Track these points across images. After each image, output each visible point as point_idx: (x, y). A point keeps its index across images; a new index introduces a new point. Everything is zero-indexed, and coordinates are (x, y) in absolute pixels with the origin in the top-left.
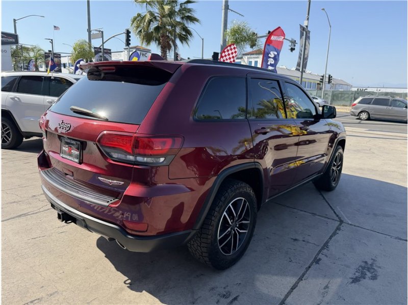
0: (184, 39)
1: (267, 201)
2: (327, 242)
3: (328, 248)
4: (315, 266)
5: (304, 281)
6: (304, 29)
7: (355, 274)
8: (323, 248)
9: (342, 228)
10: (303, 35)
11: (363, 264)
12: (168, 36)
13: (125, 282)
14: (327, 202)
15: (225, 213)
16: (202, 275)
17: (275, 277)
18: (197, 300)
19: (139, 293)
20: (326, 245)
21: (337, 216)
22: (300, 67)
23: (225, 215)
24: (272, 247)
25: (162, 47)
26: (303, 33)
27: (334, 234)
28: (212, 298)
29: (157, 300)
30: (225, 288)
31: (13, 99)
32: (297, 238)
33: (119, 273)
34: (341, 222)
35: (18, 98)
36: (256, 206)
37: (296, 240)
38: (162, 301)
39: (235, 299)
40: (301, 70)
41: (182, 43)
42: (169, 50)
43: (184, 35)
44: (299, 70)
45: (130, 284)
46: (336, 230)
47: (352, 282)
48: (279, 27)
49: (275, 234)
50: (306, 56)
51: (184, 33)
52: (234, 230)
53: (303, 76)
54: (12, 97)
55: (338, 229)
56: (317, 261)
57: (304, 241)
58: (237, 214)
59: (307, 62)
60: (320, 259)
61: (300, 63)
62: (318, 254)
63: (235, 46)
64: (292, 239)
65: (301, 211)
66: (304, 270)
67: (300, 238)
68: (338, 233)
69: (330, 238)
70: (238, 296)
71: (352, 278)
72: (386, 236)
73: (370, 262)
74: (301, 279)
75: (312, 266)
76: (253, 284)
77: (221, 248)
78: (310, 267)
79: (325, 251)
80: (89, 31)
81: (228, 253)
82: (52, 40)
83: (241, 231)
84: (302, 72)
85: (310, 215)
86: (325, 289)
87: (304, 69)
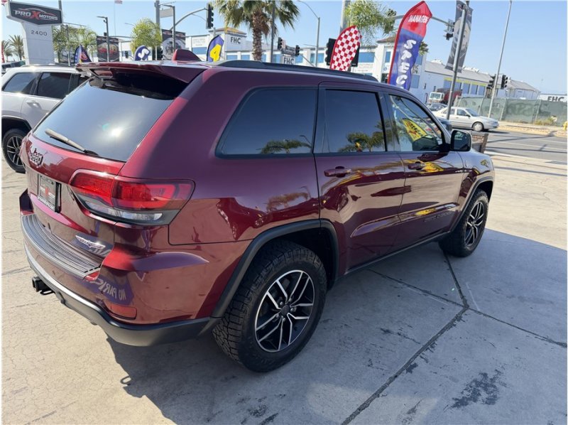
0: (286, 18)
1: (346, 273)
2: (435, 338)
3: (432, 347)
4: (405, 375)
5: (380, 399)
6: (462, 6)
7: (462, 393)
8: (425, 348)
9: (464, 317)
10: (461, 16)
11: (479, 378)
12: (265, 15)
13: (122, 382)
14: (453, 274)
15: (267, 293)
16: (234, 377)
17: (339, 389)
18: (214, 416)
19: (137, 399)
20: (431, 344)
21: (463, 297)
22: (453, 63)
23: (267, 296)
24: (348, 341)
25: (254, 31)
26: (461, 12)
27: (451, 325)
28: (237, 415)
29: (158, 411)
30: (260, 400)
31: (30, 104)
32: (391, 328)
33: (119, 365)
34: (466, 307)
35: (38, 104)
36: (324, 281)
37: (387, 332)
38: (166, 414)
39: (271, 419)
40: (454, 69)
41: (284, 23)
42: (266, 35)
43: (288, 13)
44: (451, 69)
45: (129, 384)
46: (454, 320)
47: (454, 406)
48: (423, 2)
49: (358, 320)
50: (463, 48)
51: (287, 10)
52: (285, 316)
53: (457, 75)
54: (29, 101)
55: (458, 318)
56: (410, 367)
57: (399, 334)
58: (289, 294)
59: (464, 56)
60: (415, 365)
61: (454, 58)
62: (415, 357)
63: (356, 29)
64: (382, 329)
65: (409, 286)
66: (386, 380)
67: (395, 329)
68: (455, 325)
69: (442, 332)
70: (274, 415)
71: (456, 399)
72: (528, 334)
73: (491, 376)
74: (377, 395)
75: (400, 376)
76: (304, 397)
77: (261, 343)
78: (396, 376)
79: (427, 353)
80: (157, 5)
81: (275, 349)
82: (107, 18)
83: (296, 318)
84: (456, 73)
85: (421, 292)
86: (409, 413)
87: (459, 68)
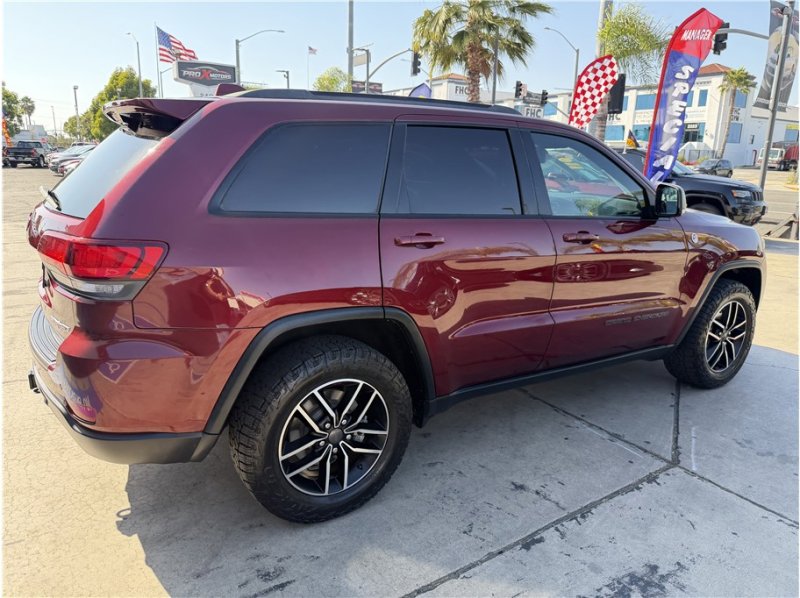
0: (516, 52)
2: (594, 505)
3: (583, 516)
4: (519, 553)
5: (457, 582)
6: (782, 10)
7: (599, 590)
8: (572, 517)
9: (662, 478)
10: (781, 24)
11: (640, 571)
12: (486, 51)
13: (118, 515)
14: (677, 412)
15: (298, 408)
16: (261, 525)
17: (403, 560)
18: (208, 572)
19: (125, 537)
20: (584, 512)
21: (676, 448)
22: (769, 98)
23: (298, 412)
24: (451, 495)
25: (470, 73)
26: (782, 20)
27: (635, 487)
28: (239, 575)
29: (142, 555)
30: (280, 560)
32: (529, 484)
34: (675, 462)
37: (521, 487)
38: (149, 561)
39: (282, 586)
40: (771, 107)
41: (512, 57)
43: (518, 45)
44: (766, 107)
45: (125, 518)
46: (641, 481)
48: (703, 10)
49: (483, 467)
50: (786, 74)
51: (518, 41)
52: (336, 445)
53: (777, 117)
55: (651, 479)
56: (528, 543)
57: (537, 493)
58: (338, 413)
59: (791, 84)
60: (541, 540)
61: (769, 90)
62: (546, 528)
63: (613, 60)
64: (513, 483)
65: (591, 425)
66: (483, 554)
67: (533, 484)
68: (638, 489)
69: (611, 497)
70: (289, 582)
72: (766, 513)
73: (662, 571)
74: (455, 575)
75: (507, 553)
76: (343, 563)
77: (292, 478)
78: (501, 553)
79: (571, 525)
80: (350, 51)
82: (287, 73)
83: (355, 450)
84: (774, 112)
85: (606, 436)
87: (780, 104)
